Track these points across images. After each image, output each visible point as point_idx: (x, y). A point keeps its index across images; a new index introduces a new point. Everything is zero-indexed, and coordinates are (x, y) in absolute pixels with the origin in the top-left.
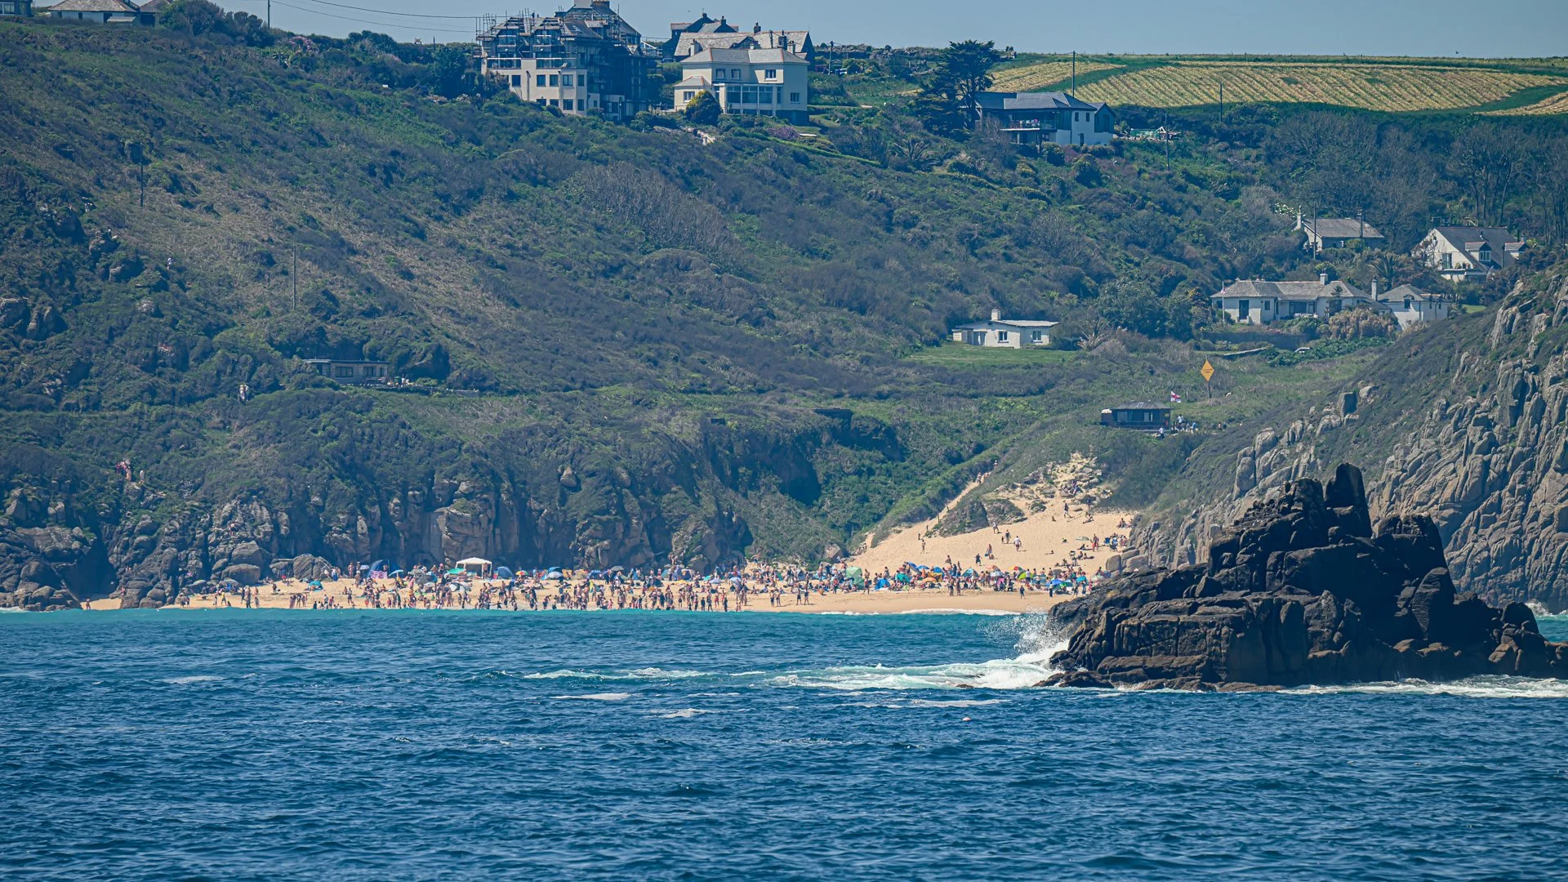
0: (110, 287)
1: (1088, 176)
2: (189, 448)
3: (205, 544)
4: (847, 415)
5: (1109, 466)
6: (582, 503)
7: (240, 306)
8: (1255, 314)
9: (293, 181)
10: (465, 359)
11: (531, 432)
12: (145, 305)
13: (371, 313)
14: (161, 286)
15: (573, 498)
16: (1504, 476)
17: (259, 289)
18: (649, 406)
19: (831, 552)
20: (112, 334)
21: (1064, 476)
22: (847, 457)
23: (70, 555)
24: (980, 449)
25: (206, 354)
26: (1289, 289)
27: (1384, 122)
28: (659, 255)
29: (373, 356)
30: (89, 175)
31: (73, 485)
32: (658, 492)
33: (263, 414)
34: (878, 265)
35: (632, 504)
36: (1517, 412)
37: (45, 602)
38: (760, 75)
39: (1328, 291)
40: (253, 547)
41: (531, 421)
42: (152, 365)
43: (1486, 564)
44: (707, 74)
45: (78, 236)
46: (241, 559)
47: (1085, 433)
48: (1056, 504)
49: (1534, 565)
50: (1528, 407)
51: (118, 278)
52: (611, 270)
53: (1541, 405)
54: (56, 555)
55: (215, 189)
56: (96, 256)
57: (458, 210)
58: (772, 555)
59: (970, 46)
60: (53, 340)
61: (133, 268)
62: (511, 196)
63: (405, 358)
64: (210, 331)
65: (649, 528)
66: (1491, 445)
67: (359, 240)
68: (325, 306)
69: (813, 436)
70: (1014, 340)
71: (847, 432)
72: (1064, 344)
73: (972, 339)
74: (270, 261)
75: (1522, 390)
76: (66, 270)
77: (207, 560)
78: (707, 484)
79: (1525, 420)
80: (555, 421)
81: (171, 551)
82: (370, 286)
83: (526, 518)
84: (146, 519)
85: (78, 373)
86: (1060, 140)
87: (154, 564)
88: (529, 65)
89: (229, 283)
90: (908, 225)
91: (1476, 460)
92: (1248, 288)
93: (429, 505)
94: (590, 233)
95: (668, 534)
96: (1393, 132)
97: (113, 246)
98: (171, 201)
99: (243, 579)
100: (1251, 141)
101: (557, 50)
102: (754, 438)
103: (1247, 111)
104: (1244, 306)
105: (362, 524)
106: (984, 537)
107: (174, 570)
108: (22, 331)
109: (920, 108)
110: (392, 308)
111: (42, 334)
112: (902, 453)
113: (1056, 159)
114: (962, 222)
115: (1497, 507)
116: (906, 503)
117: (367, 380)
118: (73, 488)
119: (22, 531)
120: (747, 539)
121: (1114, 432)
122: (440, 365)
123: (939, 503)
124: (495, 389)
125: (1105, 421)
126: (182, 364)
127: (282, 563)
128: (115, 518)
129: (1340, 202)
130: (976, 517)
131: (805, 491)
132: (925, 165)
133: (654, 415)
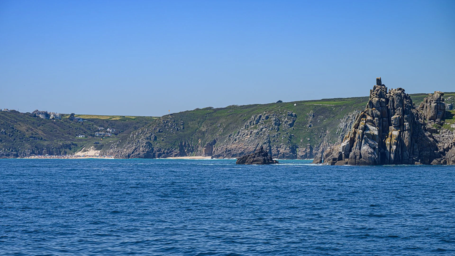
0: (16, 132)
1: (82, 124)
2: (23, 145)
3: (25, 153)
4: (73, 143)
5: (95, 147)
6: (54, 150)
7: (26, 134)
8: (98, 135)
9: (27, 124)
10: (43, 138)
11: (49, 144)
12: (19, 134)
13: (36, 134)
14: (20, 132)
15: (53, 149)
16: (137, 148)
17: (27, 133)
18: (58, 142)
19: (73, 154)
20: (17, 136)
21: (92, 148)
22: (73, 146)
23: (15, 154)
24: (83, 146)
25: (24, 138)
26: (100, 133)
27: (103, 120)
28: (55, 130)
29: (36, 138)
30: (13, 124)
31: (15, 148)
32: (60, 149)
33: (29, 143)
34: (70, 131)
35: (58, 150)
36: (138, 143)
37: (14, 158)
38: (57, 116)
39: (103, 133)
40: (29, 153)
41: (49, 143)
42: (20, 139)
43: (137, 155)
44: (53, 116)
45: (13, 128)
46: (28, 154)
47: (93, 144)
48: (91, 150)
49: (141, 155)
50: (139, 142)
51: (17, 132)
52: (51, 131)
53: (140, 142)
54: (14, 154)
55: (22, 125)
56: (15, 130)
57: (39, 126)
58: (68, 154)
59: (73, 114)
60: (12, 137)
61: (18, 131)
62: (43, 125)
63: (39, 138)
64: (24, 136)
65: (59, 152)
66: (136, 145)
67: (33, 129)
68: (32, 134)
69: (70, 145)
70: (81, 137)
71: (73, 144)
72: (86, 137)
73: (78, 137)
74: (28, 130)
75: (138, 141)
76: (13, 131)
77: (26, 155)
78: (63, 148)
79: (139, 143)
80: (51, 143)
81: (23, 154)
82: (35, 132)
83: (50, 151)
84: (21, 151)
85: (14, 139)
86: (79, 121)
87: (22, 155)
88: (40, 115)
89: (25, 132)
90: (71, 128)
91: (135, 146)
92: (97, 133)
93: (42, 150)
94: (49, 128)
95: (61, 152)
96: (104, 121)
97: (16, 129)
98: (19, 126)
99: (29, 156)
100: (93, 121)
101: (43, 114)
102: (66, 145)
103: (92, 119)
104: (97, 134)
105: (37, 152)
106: (86, 152)
107: (23, 155)
108: (10, 136)
109: (69, 118)
110: (37, 134)
111: (11, 136)
112: (77, 146)
113: (80, 122)
114: (75, 127)
115: (137, 150)
116: (78, 150)
117: (36, 140)
118: (15, 149)
119: (11, 152)
120: (67, 153)
121: (95, 144)
122: (42, 139)
123: (81, 150)
124: (46, 141)
125: (94, 143)
126: (22, 139)
127: (31, 155)
128: (18, 151)
129: (101, 126)
130: (85, 151)
131: (70, 149)
132: (70, 123)
133: (58, 143)
